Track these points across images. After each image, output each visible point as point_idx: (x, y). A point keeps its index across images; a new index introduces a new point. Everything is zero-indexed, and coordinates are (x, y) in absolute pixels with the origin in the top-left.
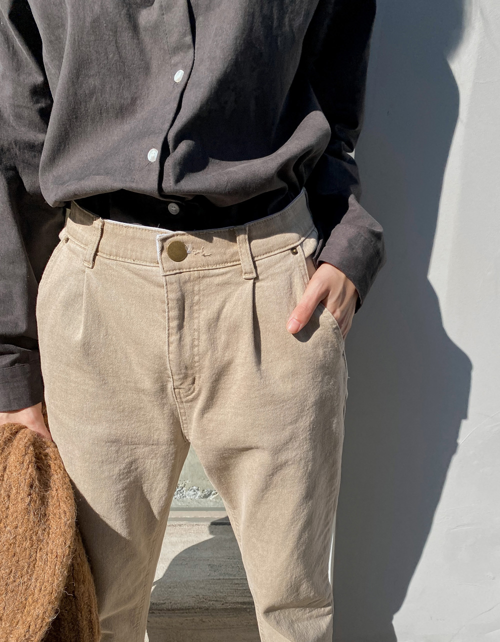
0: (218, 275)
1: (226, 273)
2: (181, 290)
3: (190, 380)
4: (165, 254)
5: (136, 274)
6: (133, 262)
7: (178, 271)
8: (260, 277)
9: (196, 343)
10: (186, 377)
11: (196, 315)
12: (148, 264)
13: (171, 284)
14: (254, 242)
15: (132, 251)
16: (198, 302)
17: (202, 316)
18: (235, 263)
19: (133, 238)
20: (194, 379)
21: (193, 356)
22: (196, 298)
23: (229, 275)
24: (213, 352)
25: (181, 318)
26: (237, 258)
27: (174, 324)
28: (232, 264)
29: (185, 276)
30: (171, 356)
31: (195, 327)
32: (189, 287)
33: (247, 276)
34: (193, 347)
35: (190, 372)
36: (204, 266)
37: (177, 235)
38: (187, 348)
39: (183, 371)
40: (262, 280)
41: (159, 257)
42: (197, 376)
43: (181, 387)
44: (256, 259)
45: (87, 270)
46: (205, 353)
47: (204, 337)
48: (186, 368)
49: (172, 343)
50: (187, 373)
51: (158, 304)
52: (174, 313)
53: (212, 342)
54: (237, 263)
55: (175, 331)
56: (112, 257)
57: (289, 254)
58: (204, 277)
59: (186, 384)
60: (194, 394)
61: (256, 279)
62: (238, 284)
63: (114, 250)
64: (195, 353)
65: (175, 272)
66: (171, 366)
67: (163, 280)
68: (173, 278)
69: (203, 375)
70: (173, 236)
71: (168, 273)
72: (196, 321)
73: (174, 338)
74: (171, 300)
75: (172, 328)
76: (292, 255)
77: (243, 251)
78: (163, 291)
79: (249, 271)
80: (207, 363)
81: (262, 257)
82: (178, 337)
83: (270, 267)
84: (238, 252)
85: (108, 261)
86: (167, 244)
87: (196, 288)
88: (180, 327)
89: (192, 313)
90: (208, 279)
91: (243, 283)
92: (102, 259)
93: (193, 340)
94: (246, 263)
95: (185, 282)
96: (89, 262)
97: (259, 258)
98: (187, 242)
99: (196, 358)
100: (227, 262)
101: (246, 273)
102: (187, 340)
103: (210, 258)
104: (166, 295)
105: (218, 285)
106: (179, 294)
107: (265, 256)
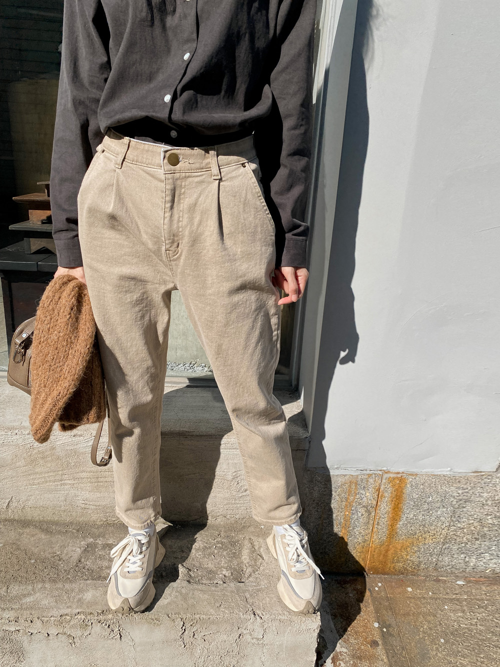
0: (197, 176)
1: (202, 175)
2: (174, 184)
3: (176, 244)
4: (166, 161)
5: (148, 174)
6: (146, 166)
7: (173, 172)
8: (223, 179)
9: (181, 219)
10: (173, 242)
11: (182, 201)
12: (155, 167)
13: (169, 179)
14: (220, 157)
15: (147, 159)
16: (184, 193)
17: (186, 202)
18: (208, 169)
19: (148, 151)
20: (178, 244)
21: (178, 227)
22: (183, 190)
23: (204, 177)
24: (191, 226)
25: (173, 201)
26: (209, 166)
27: (168, 205)
28: (206, 170)
29: (177, 175)
30: (165, 226)
31: (181, 209)
32: (178, 182)
33: (215, 178)
34: (179, 221)
35: (176, 239)
36: (189, 170)
37: (174, 149)
38: (175, 222)
39: (172, 237)
40: (224, 181)
41: (162, 162)
42: (180, 242)
43: (170, 249)
44: (220, 168)
45: (117, 170)
46: (186, 226)
47: (186, 216)
48: (174, 235)
49: (166, 218)
50: (174, 240)
51: (159, 192)
52: (169, 198)
53: (191, 219)
54: (209, 169)
55: (168, 210)
56: (134, 163)
57: (241, 166)
58: (189, 177)
59: (173, 247)
60: (178, 255)
61: (220, 180)
62: (210, 183)
63: (136, 158)
64: (180, 226)
65: (171, 172)
66: (164, 234)
67: (163, 177)
68: (170, 176)
69: (184, 241)
70: (172, 150)
71: (167, 172)
72: (182, 205)
73: (168, 215)
74: (168, 189)
75: (167, 208)
76: (242, 167)
77: (213, 162)
78: (163, 185)
79: (216, 174)
80: (187, 233)
81: (224, 167)
82: (170, 214)
83: (230, 173)
84: (210, 163)
85: (131, 165)
86: (168, 154)
87: (183, 184)
88: (172, 207)
89: (179, 200)
90: (191, 179)
91: (212, 182)
92: (128, 164)
93: (179, 217)
94: (215, 170)
95: (177, 179)
96: (119, 165)
97: (223, 167)
98: (180, 154)
99: (180, 230)
100: (202, 169)
101: (214, 176)
102: (176, 217)
103: (193, 165)
104: (165, 186)
105: (197, 182)
106: (173, 186)
107: (226, 166)
